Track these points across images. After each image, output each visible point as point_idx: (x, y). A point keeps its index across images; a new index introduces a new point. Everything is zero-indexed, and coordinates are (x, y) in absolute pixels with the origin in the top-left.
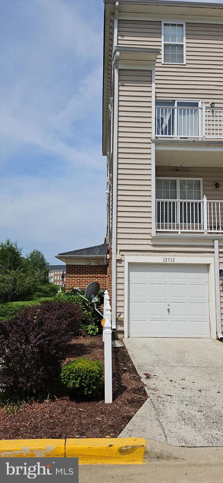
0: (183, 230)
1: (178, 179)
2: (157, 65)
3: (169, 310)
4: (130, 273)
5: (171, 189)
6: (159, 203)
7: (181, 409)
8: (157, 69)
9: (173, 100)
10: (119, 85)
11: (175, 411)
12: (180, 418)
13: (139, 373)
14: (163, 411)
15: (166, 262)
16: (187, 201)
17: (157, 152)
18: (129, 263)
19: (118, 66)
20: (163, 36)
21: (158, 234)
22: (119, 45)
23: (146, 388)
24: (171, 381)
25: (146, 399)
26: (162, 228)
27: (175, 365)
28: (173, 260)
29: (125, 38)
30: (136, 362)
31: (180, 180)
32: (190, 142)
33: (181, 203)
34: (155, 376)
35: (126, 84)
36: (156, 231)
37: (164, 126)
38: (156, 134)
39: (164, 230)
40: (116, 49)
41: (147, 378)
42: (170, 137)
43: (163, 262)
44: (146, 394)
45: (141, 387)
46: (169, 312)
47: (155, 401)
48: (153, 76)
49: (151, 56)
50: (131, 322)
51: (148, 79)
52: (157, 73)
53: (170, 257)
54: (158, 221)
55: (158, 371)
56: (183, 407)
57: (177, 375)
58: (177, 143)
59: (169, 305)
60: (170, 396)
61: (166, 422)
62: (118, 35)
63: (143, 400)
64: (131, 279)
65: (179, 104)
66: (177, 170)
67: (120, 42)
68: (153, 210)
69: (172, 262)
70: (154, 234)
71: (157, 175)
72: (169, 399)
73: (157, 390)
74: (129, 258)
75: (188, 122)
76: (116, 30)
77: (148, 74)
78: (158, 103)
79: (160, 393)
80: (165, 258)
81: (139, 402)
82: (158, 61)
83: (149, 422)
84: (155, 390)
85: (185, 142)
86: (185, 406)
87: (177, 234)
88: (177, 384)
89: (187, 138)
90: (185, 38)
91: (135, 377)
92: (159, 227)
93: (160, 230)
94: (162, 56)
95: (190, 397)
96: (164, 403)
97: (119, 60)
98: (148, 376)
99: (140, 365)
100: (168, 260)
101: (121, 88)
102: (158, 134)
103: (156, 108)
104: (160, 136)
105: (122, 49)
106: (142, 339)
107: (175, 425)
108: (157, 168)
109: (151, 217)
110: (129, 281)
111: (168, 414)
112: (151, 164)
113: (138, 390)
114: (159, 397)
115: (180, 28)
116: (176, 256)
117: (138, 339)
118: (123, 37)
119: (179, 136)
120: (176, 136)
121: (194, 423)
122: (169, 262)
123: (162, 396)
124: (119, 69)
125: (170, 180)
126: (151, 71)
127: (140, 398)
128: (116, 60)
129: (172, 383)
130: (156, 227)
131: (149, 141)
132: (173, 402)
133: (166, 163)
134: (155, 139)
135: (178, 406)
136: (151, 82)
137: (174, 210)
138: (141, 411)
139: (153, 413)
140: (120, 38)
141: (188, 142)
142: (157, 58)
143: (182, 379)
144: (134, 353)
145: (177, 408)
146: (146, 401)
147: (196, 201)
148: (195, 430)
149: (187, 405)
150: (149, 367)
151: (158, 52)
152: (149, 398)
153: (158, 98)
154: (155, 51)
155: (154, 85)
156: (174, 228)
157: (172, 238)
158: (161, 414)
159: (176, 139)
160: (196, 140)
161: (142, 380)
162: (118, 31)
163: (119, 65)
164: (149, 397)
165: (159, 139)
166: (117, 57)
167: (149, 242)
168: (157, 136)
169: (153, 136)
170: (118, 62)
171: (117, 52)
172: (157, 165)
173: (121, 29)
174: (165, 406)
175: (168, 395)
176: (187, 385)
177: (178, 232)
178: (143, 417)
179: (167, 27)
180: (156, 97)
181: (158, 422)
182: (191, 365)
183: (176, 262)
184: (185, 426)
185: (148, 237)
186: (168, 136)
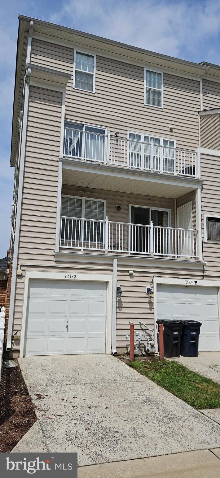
0: (86, 248)
1: (84, 199)
2: (67, 88)
3: (67, 327)
4: (31, 289)
5: (70, 207)
6: (63, 220)
7: (69, 428)
8: (67, 92)
9: (82, 124)
10: (29, 101)
11: (63, 431)
12: (67, 438)
13: (30, 394)
14: (50, 433)
15: (67, 279)
16: (91, 220)
17: (64, 171)
18: (30, 279)
19: (29, 83)
20: (75, 63)
21: (61, 251)
22: (32, 63)
23: (36, 410)
24: (63, 400)
25: (35, 422)
26: (66, 244)
27: (68, 383)
28: (74, 277)
29: (38, 57)
30: (28, 383)
31: (86, 200)
32: (95, 165)
33: (85, 222)
34: (47, 396)
35: (36, 101)
36: (60, 248)
37: (72, 148)
38: (64, 154)
39: (68, 247)
40: (28, 66)
41: (38, 399)
42: (77, 159)
43: (64, 278)
44: (35, 416)
45: (31, 409)
46: (67, 329)
47: (43, 423)
48: (63, 98)
49: (62, 80)
50: (28, 340)
51: (59, 100)
52: (67, 96)
53: (72, 274)
54: (62, 238)
55: (51, 391)
56: (71, 427)
57: (69, 394)
58: (83, 164)
59: (67, 322)
60: (60, 416)
61: (53, 444)
62: (31, 53)
63: (32, 423)
64: (31, 296)
65: (87, 128)
66: (83, 190)
67: (32, 60)
68: (58, 226)
69: (73, 279)
70: (57, 250)
71: (63, 193)
72: (59, 419)
73: (47, 411)
74: (30, 274)
75: (94, 147)
76: (29, 48)
77: (59, 95)
78: (67, 124)
79: (49, 414)
80: (67, 274)
81: (27, 426)
82: (68, 84)
83: (34, 446)
84: (45, 411)
85: (90, 165)
86: (74, 425)
87: (80, 252)
88: (68, 403)
89: (93, 161)
90: (95, 69)
91: (26, 398)
92: (62, 244)
93: (64, 247)
94: (74, 81)
95: (80, 415)
96: (53, 424)
97: (30, 77)
98: (39, 397)
99: (32, 385)
100: (69, 277)
101: (31, 104)
102: (66, 153)
103: (65, 129)
104: (68, 156)
105: (34, 67)
106: (38, 357)
107: (61, 447)
108: (63, 186)
109: (55, 234)
110: (28, 297)
111: (56, 436)
112: (57, 182)
113: (27, 413)
114: (48, 418)
115: (91, 58)
116: (78, 273)
117: (34, 358)
118: (37, 56)
119: (86, 159)
120: (83, 158)
121: (80, 442)
122: (71, 279)
123: (52, 416)
124: (30, 85)
125: (76, 199)
126: (62, 93)
127: (29, 421)
128: (28, 76)
129: (63, 402)
130: (60, 243)
131: (56, 159)
132: (62, 422)
133: (72, 182)
134: (63, 158)
135: (67, 426)
136: (61, 103)
137: (78, 228)
138: (27, 436)
139: (40, 436)
140: (33, 56)
141: (94, 165)
142: (68, 82)
143: (74, 398)
144: (28, 373)
145: (65, 428)
146: (35, 424)
147: (99, 221)
148: (81, 449)
149: (75, 424)
150: (42, 387)
151: (69, 77)
152: (37, 421)
153: (68, 120)
154: (66, 75)
155: (64, 107)
156: (77, 245)
157: (75, 255)
158: (48, 436)
159: (82, 161)
160: (101, 164)
161: (33, 401)
162: (31, 49)
163: (30, 81)
164: (38, 419)
165: (67, 158)
166: (28, 73)
167: (52, 258)
168: (64, 155)
169: (61, 155)
170: (30, 78)
171: (29, 69)
172: (63, 183)
173: (34, 48)
174: (53, 427)
175: (58, 415)
176: (77, 403)
177: (81, 249)
178: (29, 442)
179: (78, 55)
180: (65, 118)
181: (44, 445)
182: (84, 382)
183: (77, 278)
184: (71, 446)
185: (52, 253)
186: (75, 157)
